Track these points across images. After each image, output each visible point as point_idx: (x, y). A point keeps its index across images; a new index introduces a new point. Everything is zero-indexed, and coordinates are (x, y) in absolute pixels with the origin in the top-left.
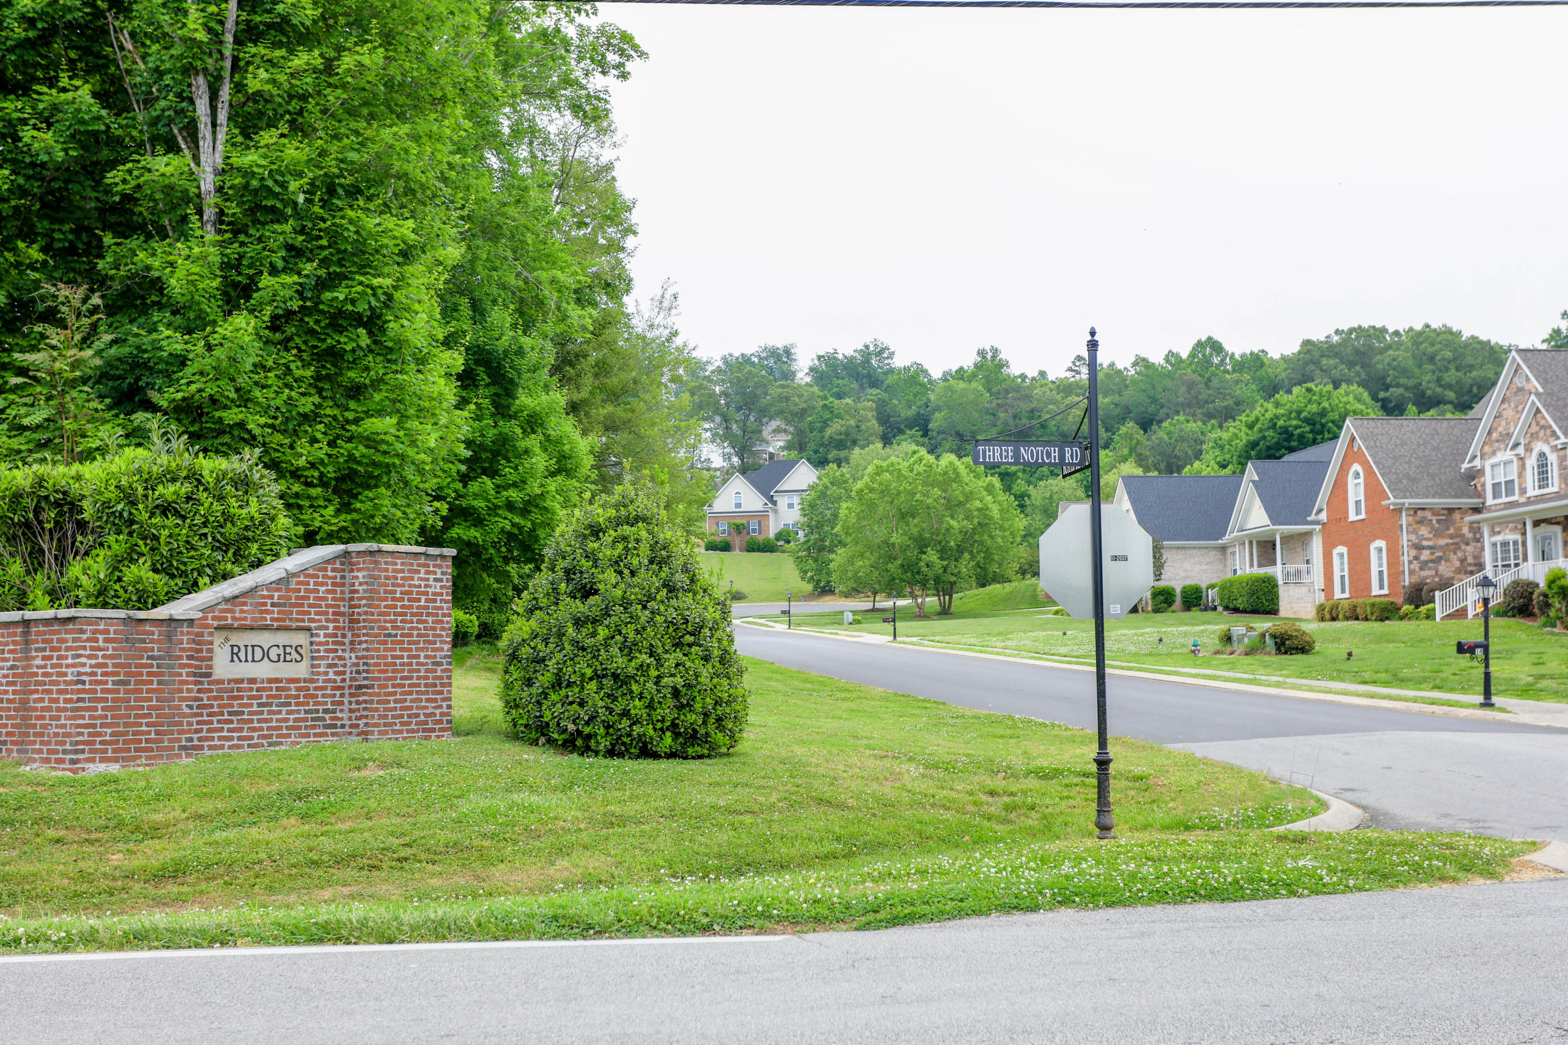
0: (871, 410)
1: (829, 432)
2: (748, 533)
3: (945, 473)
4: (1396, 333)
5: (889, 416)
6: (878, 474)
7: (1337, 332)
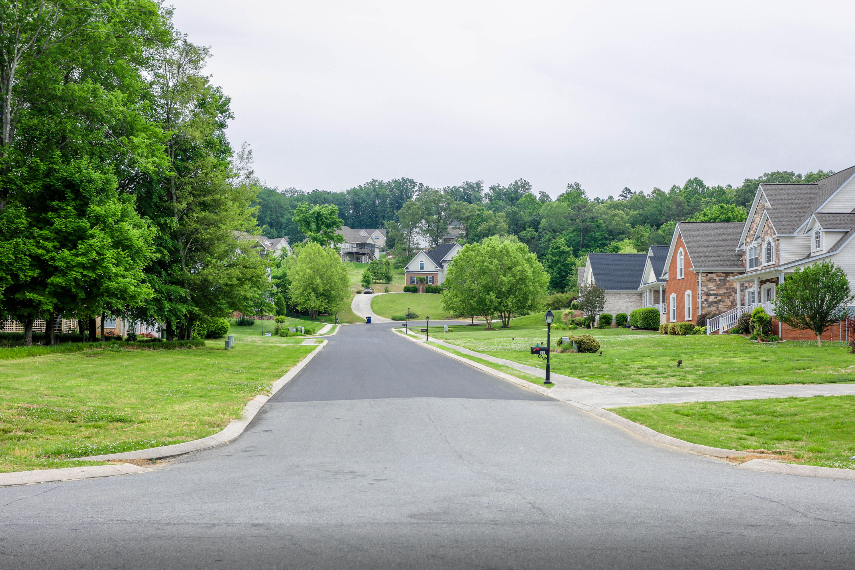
0: (503, 217)
1: (479, 229)
2: (427, 283)
3: (501, 251)
4: (799, 176)
5: (518, 220)
6: (467, 251)
7: (765, 175)
